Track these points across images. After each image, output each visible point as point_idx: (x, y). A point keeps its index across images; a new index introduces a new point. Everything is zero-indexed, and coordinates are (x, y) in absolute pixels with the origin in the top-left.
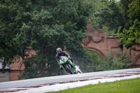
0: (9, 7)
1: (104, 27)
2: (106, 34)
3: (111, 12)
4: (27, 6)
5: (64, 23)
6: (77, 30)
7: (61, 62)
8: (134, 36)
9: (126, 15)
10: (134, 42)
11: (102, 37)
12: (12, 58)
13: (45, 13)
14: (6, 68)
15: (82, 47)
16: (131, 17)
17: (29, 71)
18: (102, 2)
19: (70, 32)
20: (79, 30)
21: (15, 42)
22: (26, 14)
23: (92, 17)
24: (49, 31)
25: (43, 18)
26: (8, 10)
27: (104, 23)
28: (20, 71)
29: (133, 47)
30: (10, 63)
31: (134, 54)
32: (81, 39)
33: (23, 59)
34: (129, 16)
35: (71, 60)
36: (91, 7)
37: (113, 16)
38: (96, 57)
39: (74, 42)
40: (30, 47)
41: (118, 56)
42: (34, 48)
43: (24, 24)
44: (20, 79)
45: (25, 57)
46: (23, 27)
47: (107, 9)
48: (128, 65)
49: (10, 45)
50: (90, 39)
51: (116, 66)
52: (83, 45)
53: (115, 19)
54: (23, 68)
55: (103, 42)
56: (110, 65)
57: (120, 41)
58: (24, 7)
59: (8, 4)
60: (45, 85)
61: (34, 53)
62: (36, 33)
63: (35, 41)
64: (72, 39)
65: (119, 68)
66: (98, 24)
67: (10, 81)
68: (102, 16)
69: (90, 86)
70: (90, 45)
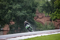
0: (3, 3)
1: (44, 12)
2: (44, 15)
3: (47, 5)
4: (11, 3)
5: (27, 10)
6: (32, 13)
7: (27, 27)
8: (56, 15)
9: (53, 7)
10: (56, 18)
11: (43, 16)
12: (4, 25)
13: (18, 6)
14: (2, 29)
15: (34, 20)
16: (55, 8)
17: (11, 31)
18: (43, 1)
19: (29, 14)
20: (33, 13)
21: (5, 18)
22: (10, 6)
23: (38, 7)
24: (20, 14)
25: (17, 8)
26: (2, 4)
27: (43, 10)
28: (8, 31)
29: (56, 20)
30: (3, 27)
31: (56, 23)
32: (33, 17)
33: (9, 25)
34: (54, 7)
35: (31, 26)
36: (38, 3)
37: (48, 7)
38: (40, 25)
39: (31, 18)
40: (12, 20)
41: (50, 24)
42: (14, 21)
43: (9, 10)
44: (7, 34)
45: (10, 25)
46: (9, 12)
47: (45, 4)
48: (54, 28)
49: (3, 20)
50: (38, 17)
51: (49, 28)
52: (35, 20)
53: (48, 8)
54: (9, 29)
55: (43, 18)
56: (46, 28)
57: (50, 18)
58: (9, 3)
59: (2, 2)
60: (18, 37)
61: (13, 23)
62: (14, 14)
63: (14, 18)
64: (30, 17)
65: (50, 29)
66: (41, 11)
67: (3, 35)
68: (43, 7)
69: (38, 37)
70: (37, 20)
